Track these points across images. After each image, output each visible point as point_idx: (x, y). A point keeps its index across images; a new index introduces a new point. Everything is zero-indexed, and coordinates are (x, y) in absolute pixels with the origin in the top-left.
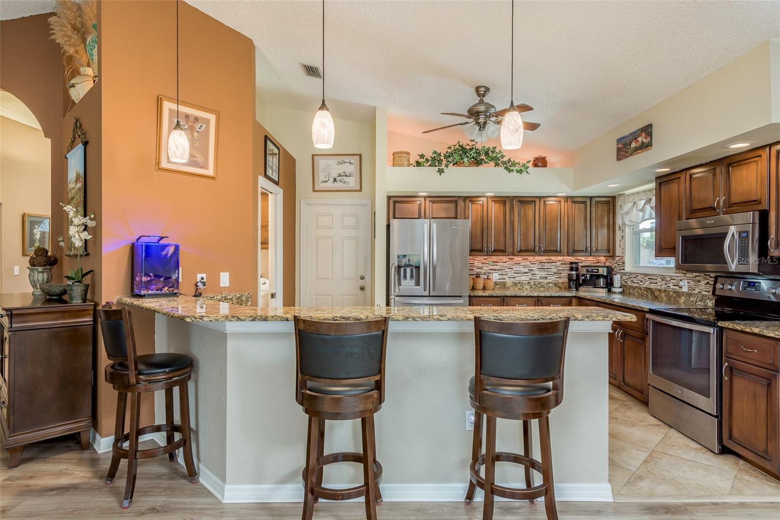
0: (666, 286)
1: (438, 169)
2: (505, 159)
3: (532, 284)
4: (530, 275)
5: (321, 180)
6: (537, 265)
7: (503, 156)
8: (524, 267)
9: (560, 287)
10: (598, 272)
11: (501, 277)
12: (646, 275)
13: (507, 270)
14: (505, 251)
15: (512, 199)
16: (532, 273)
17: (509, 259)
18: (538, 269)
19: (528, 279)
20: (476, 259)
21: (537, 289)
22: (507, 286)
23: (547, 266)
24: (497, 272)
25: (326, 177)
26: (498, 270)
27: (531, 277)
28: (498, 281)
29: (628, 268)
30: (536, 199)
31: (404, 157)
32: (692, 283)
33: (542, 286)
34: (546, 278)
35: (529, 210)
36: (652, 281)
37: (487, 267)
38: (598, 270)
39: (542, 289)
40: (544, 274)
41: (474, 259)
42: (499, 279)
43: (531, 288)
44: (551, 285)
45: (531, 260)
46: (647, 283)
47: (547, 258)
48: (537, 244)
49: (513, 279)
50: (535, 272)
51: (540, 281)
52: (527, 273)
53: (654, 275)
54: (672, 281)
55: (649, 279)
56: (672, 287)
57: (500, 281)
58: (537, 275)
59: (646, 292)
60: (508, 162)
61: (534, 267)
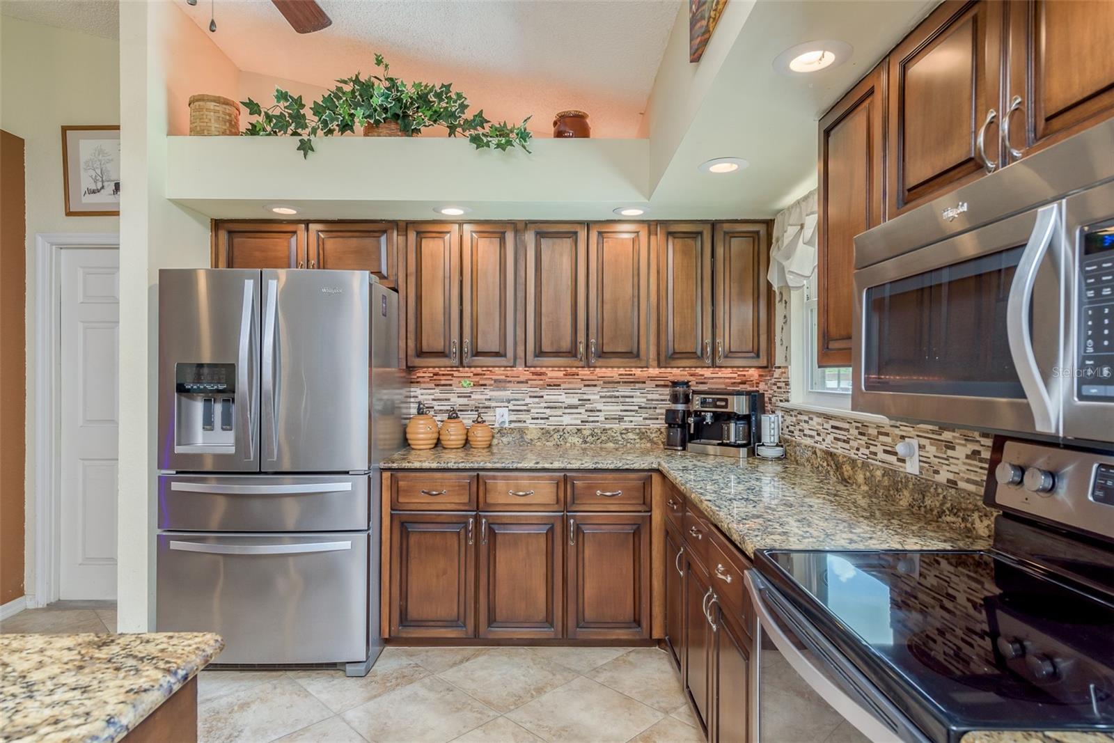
0: (867, 452)
1: (300, 141)
2: (469, 115)
3: (587, 433)
4: (582, 411)
5: (84, 189)
6: (598, 389)
7: (463, 107)
8: (568, 391)
9: (651, 441)
10: (726, 407)
11: (514, 418)
12: (828, 417)
13: (528, 400)
16: (588, 406)
17: (534, 374)
18: (601, 397)
19: (579, 422)
20: (456, 374)
21: (599, 445)
22: (528, 437)
23: (624, 390)
24: (506, 404)
25: (96, 181)
26: (509, 401)
27: (584, 416)
28: (507, 425)
29: (797, 398)
30: (577, 228)
31: (208, 110)
32: (931, 450)
33: (611, 439)
34: (621, 419)
35: (561, 255)
36: (841, 435)
37: (482, 393)
38: (726, 400)
39: (611, 445)
40: (614, 409)
41: (452, 375)
42: (511, 422)
43: (585, 442)
44: (631, 436)
45: (585, 378)
46: (829, 439)
47: (622, 371)
48: (581, 337)
49: (543, 421)
50: (595, 405)
51: (608, 426)
52: (576, 407)
53: (843, 419)
54: (882, 438)
55: (833, 427)
56: (881, 456)
57: (513, 425)
58: (600, 411)
59: (825, 464)
60: (480, 120)
61: (594, 395)
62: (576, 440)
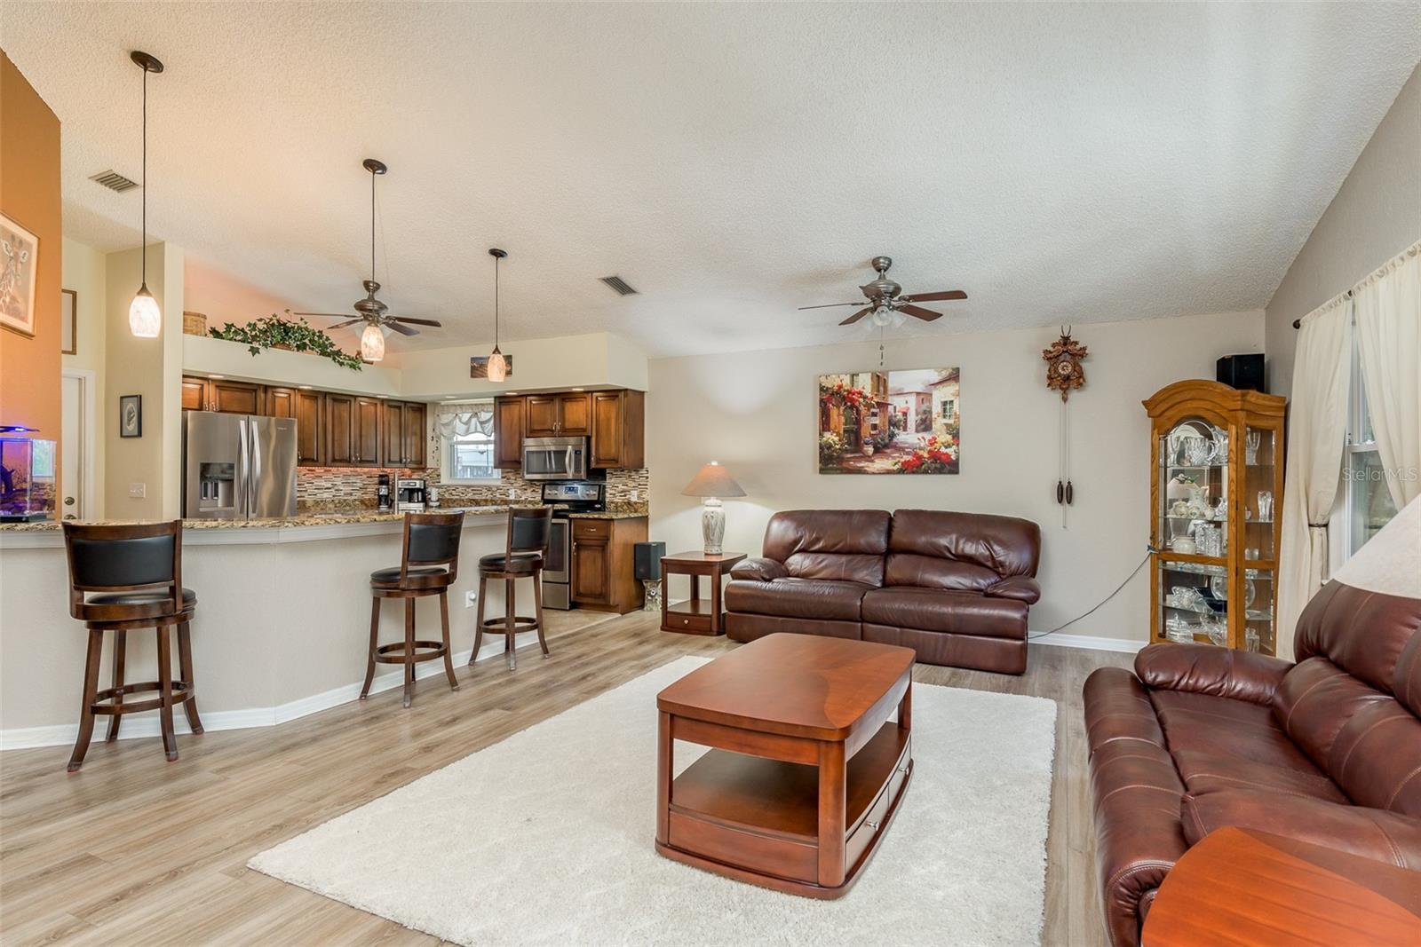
0: (492, 496)
1: (254, 348)
2: (334, 348)
3: (337, 501)
4: (332, 490)
6: (339, 479)
7: (332, 345)
8: (326, 480)
9: (366, 505)
10: (415, 485)
12: (468, 487)
13: (306, 485)
14: (317, 461)
15: (325, 394)
16: (336, 488)
17: (309, 470)
18: (342, 483)
22: (307, 505)
23: (352, 479)
29: (444, 480)
30: (351, 398)
32: (519, 492)
33: (348, 505)
34: (351, 494)
35: (344, 412)
36: (475, 492)
39: (348, 508)
40: (348, 489)
44: (357, 502)
45: (333, 473)
46: (469, 495)
47: (352, 469)
48: (352, 453)
50: (339, 487)
52: (330, 488)
53: (479, 487)
54: (498, 490)
56: (498, 496)
58: (342, 490)
60: (338, 353)
61: (338, 482)
62: (331, 506)
